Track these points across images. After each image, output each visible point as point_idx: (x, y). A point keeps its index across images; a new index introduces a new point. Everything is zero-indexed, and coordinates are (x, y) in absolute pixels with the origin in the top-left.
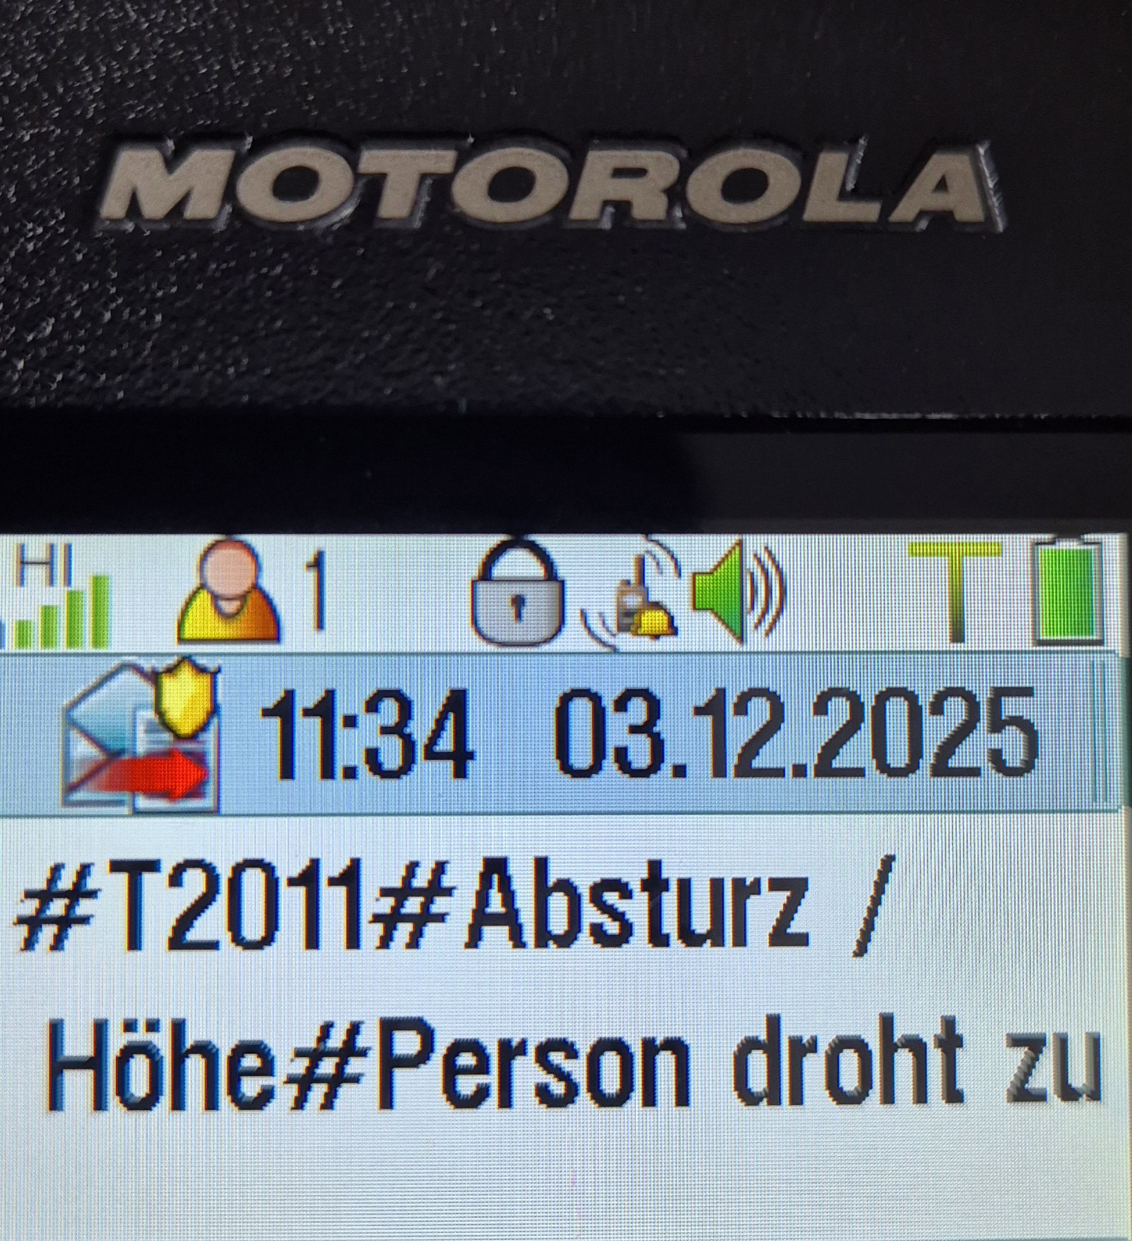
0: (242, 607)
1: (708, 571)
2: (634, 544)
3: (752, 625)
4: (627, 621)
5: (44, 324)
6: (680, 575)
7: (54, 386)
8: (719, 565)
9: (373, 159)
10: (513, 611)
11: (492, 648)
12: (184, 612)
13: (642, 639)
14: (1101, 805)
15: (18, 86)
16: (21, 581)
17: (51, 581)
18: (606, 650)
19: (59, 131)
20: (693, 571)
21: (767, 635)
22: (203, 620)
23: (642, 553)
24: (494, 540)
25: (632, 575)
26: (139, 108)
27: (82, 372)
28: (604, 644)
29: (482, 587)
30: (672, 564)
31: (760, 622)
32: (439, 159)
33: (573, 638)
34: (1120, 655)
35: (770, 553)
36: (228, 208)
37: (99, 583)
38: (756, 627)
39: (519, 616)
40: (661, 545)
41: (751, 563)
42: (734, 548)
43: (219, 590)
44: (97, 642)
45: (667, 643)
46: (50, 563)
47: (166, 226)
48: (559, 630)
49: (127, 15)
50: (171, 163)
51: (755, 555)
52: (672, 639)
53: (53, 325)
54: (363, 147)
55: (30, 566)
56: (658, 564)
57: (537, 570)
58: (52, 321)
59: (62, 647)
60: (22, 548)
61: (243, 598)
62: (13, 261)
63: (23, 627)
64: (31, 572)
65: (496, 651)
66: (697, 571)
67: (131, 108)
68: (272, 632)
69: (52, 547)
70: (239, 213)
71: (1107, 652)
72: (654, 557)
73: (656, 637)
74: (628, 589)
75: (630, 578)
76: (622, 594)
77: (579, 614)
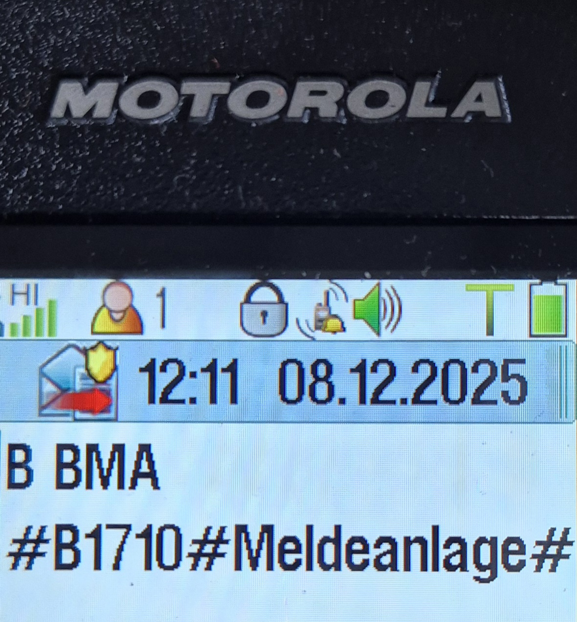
0: (124, 316)
1: (362, 298)
2: (323, 284)
3: (384, 327)
4: (320, 324)
5: (23, 171)
7: (28, 202)
8: (368, 296)
9: (188, 87)
10: (261, 319)
11: (250, 338)
12: (95, 319)
13: (327, 333)
14: (564, 419)
15: (10, 50)
16: (13, 303)
17: (28, 303)
18: (310, 339)
19: (30, 73)
21: (392, 332)
22: (104, 323)
23: (327, 289)
24: (253, 282)
26: (70, 62)
27: (42, 195)
29: (246, 306)
30: (344, 295)
31: (388, 325)
32: (221, 87)
34: (575, 343)
35: (394, 290)
36: (115, 112)
37: (52, 304)
38: (386, 328)
39: (264, 321)
40: (337, 285)
42: (375, 287)
43: (113, 308)
44: (50, 334)
45: (340, 336)
46: (27, 294)
47: (84, 122)
48: (284, 329)
49: (64, 14)
50: (86, 89)
51: (386, 291)
52: (343, 334)
53: (28, 172)
54: (183, 81)
55: (17, 295)
56: (336, 294)
57: (274, 298)
58: (27, 169)
59: (33, 337)
60: (13, 286)
61: (124, 311)
62: (7, 139)
63: (13, 326)
64: (17, 298)
65: (253, 339)
67: (67, 61)
68: (139, 329)
69: (28, 286)
70: (120, 114)
71: (569, 341)
72: (334, 291)
73: (334, 332)
74: (320, 307)
75: (321, 302)
76: (317, 310)
77: (295, 321)
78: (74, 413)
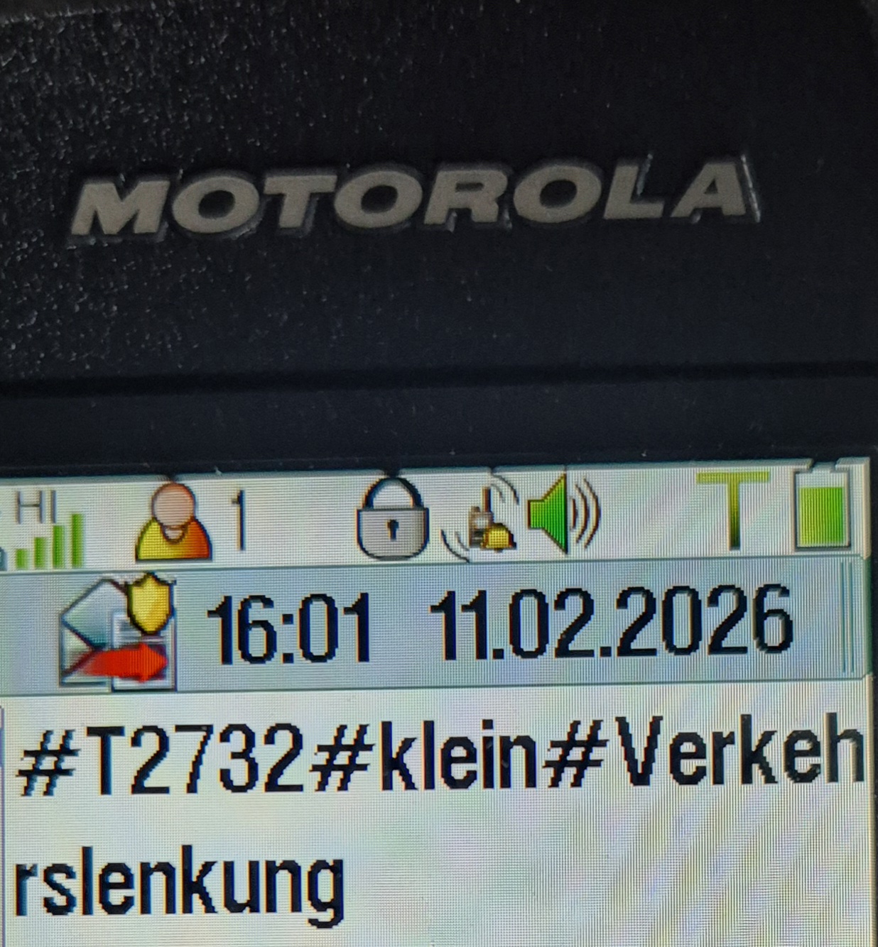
0: (183, 535)
1: (540, 498)
2: (482, 478)
3: (575, 539)
5: (30, 316)
6: (518, 501)
7: (38, 362)
8: (548, 494)
9: (274, 183)
10: (388, 532)
11: (372, 561)
12: (140, 539)
14: (849, 674)
16: (18, 519)
17: (41, 519)
18: (462, 561)
19: (38, 171)
20: (529, 499)
21: (586, 547)
22: (154, 545)
23: (487, 486)
24: (374, 477)
25: (480, 502)
26: (97, 151)
27: (59, 351)
28: (458, 556)
29: (364, 515)
30: (513, 492)
31: (580, 537)
32: (323, 181)
33: (435, 551)
34: (865, 558)
35: (588, 484)
36: (166, 225)
37: (76, 520)
38: (577, 542)
39: (393, 536)
41: (572, 492)
42: (559, 481)
43: (166, 521)
44: (75, 563)
45: (508, 555)
46: (39, 506)
47: (120, 240)
48: (424, 546)
49: (88, 81)
50: (123, 191)
51: (577, 486)
53: (37, 317)
54: (267, 175)
55: (24, 508)
56: (501, 494)
57: (408, 500)
58: (36, 313)
59: (50, 568)
60: (18, 495)
61: (184, 527)
63: (20, 554)
64: (25, 512)
65: (375, 563)
66: (532, 499)
67: (92, 151)
68: (205, 552)
69: (41, 494)
70: (173, 227)
71: (854, 555)
72: (498, 489)
73: (499, 550)
75: (478, 505)
76: (473, 517)
77: (440, 533)
78: (112, 681)
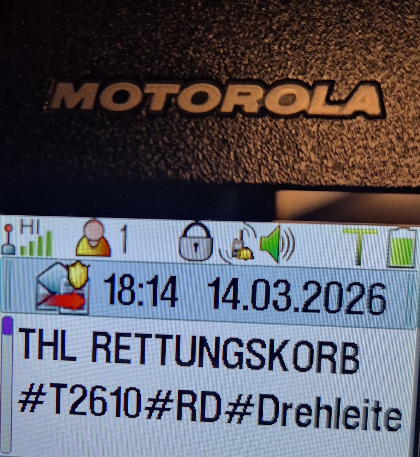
0: (98, 244)
2: (239, 225)
3: (282, 256)
4: (235, 253)
6: (256, 237)
8: (271, 234)
12: (78, 245)
13: (241, 260)
14: (408, 327)
16: (22, 232)
17: (32, 232)
18: (228, 264)
20: (261, 236)
21: (287, 260)
22: (84, 248)
23: (243, 229)
24: (189, 222)
28: (227, 261)
29: (184, 239)
30: (254, 233)
31: (285, 256)
33: (215, 258)
35: (290, 230)
37: (49, 234)
39: (196, 250)
40: (249, 226)
41: (282, 234)
42: (277, 228)
43: (91, 237)
44: (48, 253)
46: (32, 226)
48: (210, 256)
51: (285, 231)
52: (252, 261)
55: (25, 227)
56: (248, 233)
57: (204, 234)
59: (36, 256)
60: (22, 220)
61: (98, 241)
63: (22, 249)
65: (187, 262)
68: (108, 253)
69: (32, 221)
72: (247, 230)
73: (246, 259)
74: (236, 242)
75: (237, 238)
77: (218, 251)
